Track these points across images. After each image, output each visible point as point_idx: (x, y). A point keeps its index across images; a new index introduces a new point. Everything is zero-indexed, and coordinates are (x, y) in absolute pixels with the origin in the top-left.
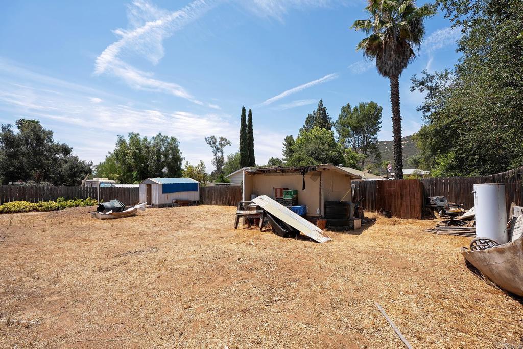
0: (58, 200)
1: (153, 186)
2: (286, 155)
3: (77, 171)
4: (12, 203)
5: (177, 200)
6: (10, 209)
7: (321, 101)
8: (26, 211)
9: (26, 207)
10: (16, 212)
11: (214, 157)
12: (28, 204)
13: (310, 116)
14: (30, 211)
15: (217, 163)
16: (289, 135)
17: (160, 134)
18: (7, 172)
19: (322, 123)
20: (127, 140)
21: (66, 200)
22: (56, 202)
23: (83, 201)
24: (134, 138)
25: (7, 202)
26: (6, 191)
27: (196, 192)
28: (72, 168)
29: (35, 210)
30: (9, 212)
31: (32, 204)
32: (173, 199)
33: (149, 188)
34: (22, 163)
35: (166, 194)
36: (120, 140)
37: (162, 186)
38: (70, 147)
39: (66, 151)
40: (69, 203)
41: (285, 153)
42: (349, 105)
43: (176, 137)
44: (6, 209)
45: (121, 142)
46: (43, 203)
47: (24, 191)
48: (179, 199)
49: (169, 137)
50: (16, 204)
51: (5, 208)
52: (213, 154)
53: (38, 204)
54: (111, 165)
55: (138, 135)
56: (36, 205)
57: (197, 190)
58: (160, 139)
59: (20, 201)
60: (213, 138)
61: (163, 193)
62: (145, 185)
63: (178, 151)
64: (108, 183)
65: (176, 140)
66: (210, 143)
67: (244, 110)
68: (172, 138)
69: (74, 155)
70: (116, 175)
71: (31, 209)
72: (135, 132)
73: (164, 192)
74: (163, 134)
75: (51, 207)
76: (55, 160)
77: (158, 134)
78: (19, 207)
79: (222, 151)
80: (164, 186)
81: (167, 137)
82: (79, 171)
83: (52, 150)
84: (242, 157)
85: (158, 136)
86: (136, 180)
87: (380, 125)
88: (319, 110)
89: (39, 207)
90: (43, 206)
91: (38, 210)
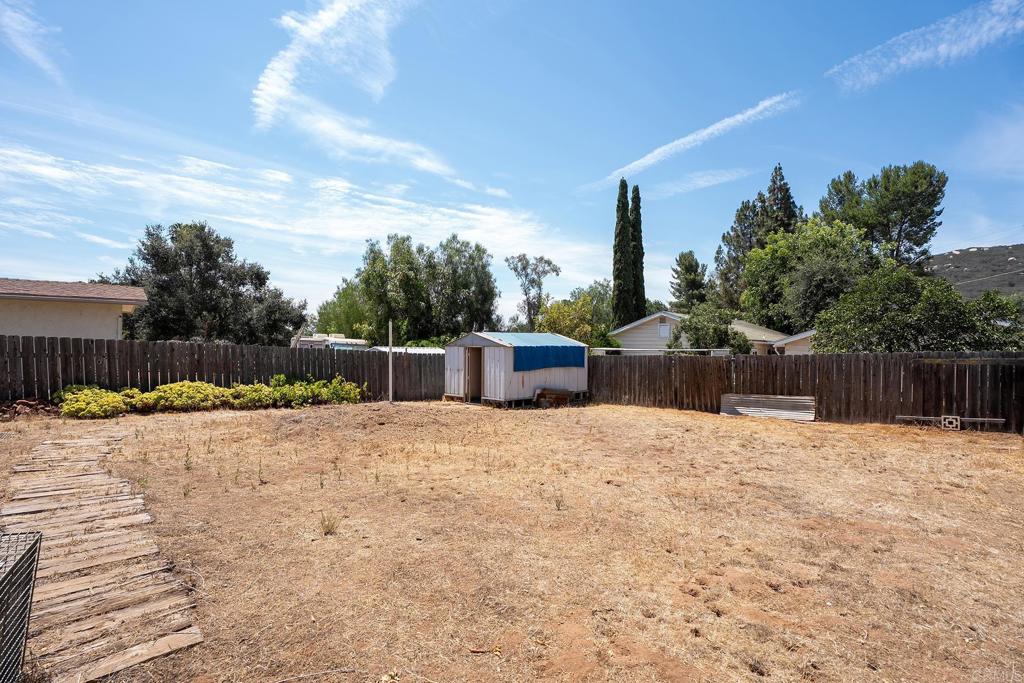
0: (273, 382)
1: (488, 353)
2: (678, 294)
3: (280, 320)
4: (176, 386)
5: (544, 389)
6: (172, 402)
7: (778, 170)
8: (206, 409)
9: (205, 399)
10: (185, 409)
11: (525, 298)
12: (209, 389)
13: (746, 206)
14: (215, 407)
15: (529, 311)
16: (686, 251)
17: (454, 237)
18: (156, 319)
19: (781, 220)
20: (386, 250)
21: (290, 381)
22: (268, 385)
23: (325, 385)
24: (400, 245)
25: (164, 382)
26: (163, 355)
27: (580, 370)
28: (271, 311)
29: (226, 405)
30: (170, 408)
31: (219, 390)
32: (538, 388)
33: (476, 356)
34: (180, 300)
35: (520, 374)
36: (372, 251)
37: (511, 352)
38: (265, 270)
39: (260, 278)
40: (299, 389)
41: (678, 291)
42: (849, 177)
43: (484, 245)
44: (162, 402)
45: (374, 255)
46: (242, 388)
47: (201, 356)
48: (547, 387)
49: (473, 244)
50: (184, 389)
51: (161, 398)
52: (521, 291)
53: (232, 390)
54: (350, 307)
55: (408, 238)
56: (228, 392)
57: (583, 366)
58: (453, 246)
59: (192, 380)
60: (523, 258)
61: (515, 370)
62: (462, 349)
63: (488, 276)
64: (347, 345)
65: (484, 251)
66: (516, 270)
67: (624, 185)
68: (478, 248)
69: (272, 288)
70: (366, 327)
71: (218, 402)
72: (402, 234)
73: (517, 368)
74: (460, 238)
75: (259, 400)
76: (237, 296)
77: (449, 237)
78: (192, 398)
79: (539, 286)
80: (518, 351)
81: (468, 243)
82: (282, 318)
83: (234, 276)
84: (620, 292)
85: (449, 241)
86: (408, 339)
87: (937, 220)
88: (771, 191)
89: (235, 397)
90: (243, 396)
91: (232, 407)
